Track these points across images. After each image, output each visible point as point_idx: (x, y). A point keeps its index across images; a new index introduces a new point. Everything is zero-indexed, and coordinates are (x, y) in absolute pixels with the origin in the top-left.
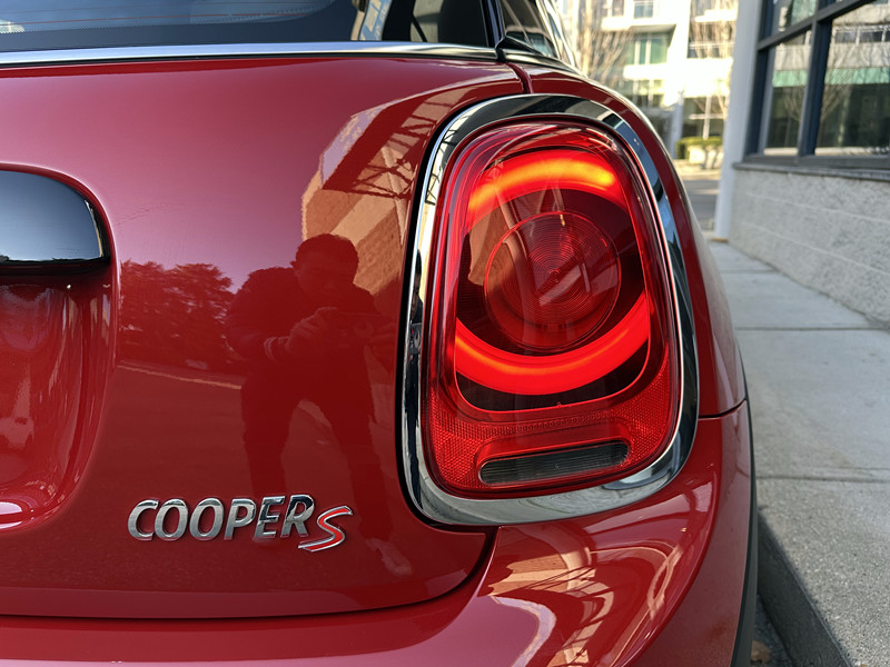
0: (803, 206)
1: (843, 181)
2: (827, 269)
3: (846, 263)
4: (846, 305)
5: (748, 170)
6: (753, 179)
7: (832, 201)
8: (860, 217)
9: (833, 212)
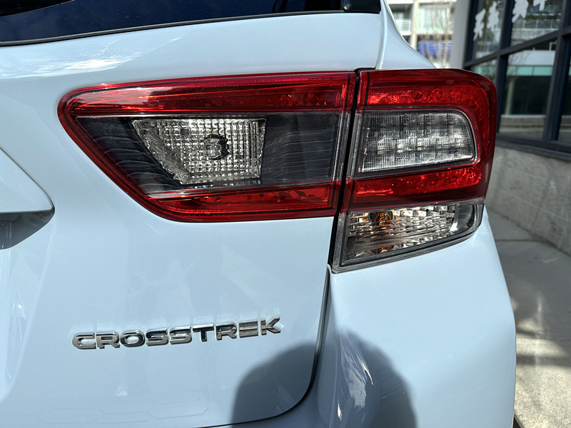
2: (507, 202)
3: (518, 200)
4: (518, 225)
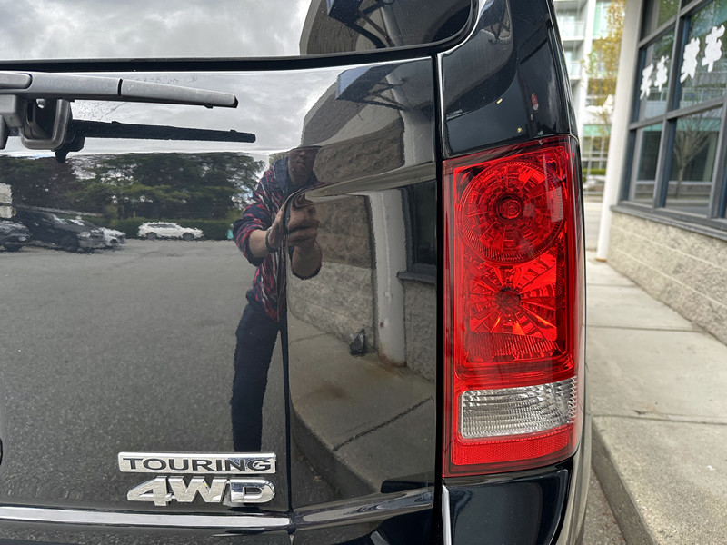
0: (655, 243)
1: (679, 231)
2: (669, 288)
3: (681, 286)
5: (621, 213)
6: (624, 220)
7: (673, 243)
8: (689, 256)
9: (673, 250)
